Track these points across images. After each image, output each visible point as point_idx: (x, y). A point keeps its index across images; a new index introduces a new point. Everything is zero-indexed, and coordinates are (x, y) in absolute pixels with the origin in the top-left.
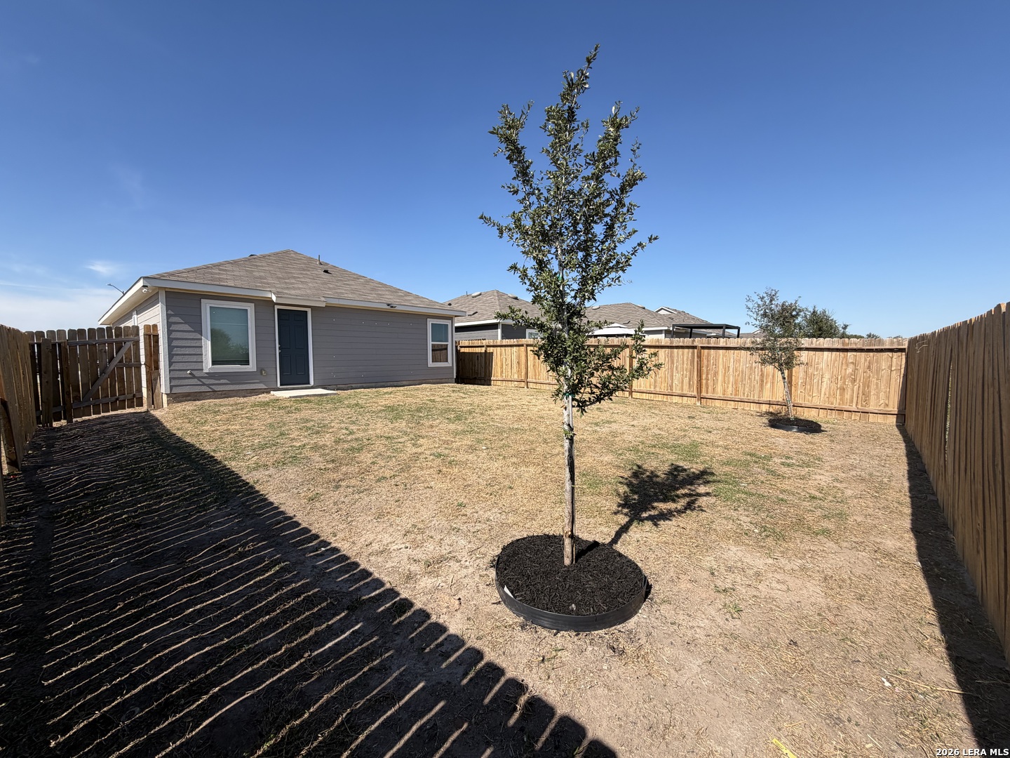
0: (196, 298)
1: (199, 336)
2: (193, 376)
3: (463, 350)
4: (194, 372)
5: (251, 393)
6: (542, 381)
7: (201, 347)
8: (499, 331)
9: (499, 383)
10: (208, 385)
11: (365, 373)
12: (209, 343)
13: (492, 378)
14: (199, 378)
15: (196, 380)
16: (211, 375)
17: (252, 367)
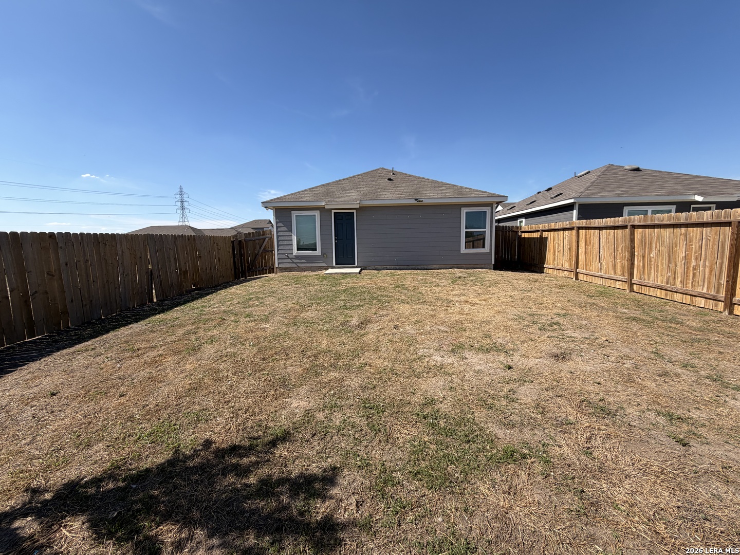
0: (289, 210)
1: (291, 234)
2: (289, 258)
3: (523, 235)
4: (289, 255)
5: (318, 269)
6: (593, 273)
7: (292, 240)
8: (575, 212)
9: (551, 271)
10: (296, 263)
11: (397, 258)
12: (296, 237)
13: (545, 266)
14: (291, 259)
15: (290, 260)
16: (297, 257)
17: (318, 252)
